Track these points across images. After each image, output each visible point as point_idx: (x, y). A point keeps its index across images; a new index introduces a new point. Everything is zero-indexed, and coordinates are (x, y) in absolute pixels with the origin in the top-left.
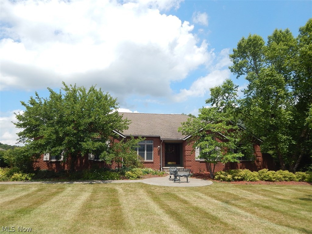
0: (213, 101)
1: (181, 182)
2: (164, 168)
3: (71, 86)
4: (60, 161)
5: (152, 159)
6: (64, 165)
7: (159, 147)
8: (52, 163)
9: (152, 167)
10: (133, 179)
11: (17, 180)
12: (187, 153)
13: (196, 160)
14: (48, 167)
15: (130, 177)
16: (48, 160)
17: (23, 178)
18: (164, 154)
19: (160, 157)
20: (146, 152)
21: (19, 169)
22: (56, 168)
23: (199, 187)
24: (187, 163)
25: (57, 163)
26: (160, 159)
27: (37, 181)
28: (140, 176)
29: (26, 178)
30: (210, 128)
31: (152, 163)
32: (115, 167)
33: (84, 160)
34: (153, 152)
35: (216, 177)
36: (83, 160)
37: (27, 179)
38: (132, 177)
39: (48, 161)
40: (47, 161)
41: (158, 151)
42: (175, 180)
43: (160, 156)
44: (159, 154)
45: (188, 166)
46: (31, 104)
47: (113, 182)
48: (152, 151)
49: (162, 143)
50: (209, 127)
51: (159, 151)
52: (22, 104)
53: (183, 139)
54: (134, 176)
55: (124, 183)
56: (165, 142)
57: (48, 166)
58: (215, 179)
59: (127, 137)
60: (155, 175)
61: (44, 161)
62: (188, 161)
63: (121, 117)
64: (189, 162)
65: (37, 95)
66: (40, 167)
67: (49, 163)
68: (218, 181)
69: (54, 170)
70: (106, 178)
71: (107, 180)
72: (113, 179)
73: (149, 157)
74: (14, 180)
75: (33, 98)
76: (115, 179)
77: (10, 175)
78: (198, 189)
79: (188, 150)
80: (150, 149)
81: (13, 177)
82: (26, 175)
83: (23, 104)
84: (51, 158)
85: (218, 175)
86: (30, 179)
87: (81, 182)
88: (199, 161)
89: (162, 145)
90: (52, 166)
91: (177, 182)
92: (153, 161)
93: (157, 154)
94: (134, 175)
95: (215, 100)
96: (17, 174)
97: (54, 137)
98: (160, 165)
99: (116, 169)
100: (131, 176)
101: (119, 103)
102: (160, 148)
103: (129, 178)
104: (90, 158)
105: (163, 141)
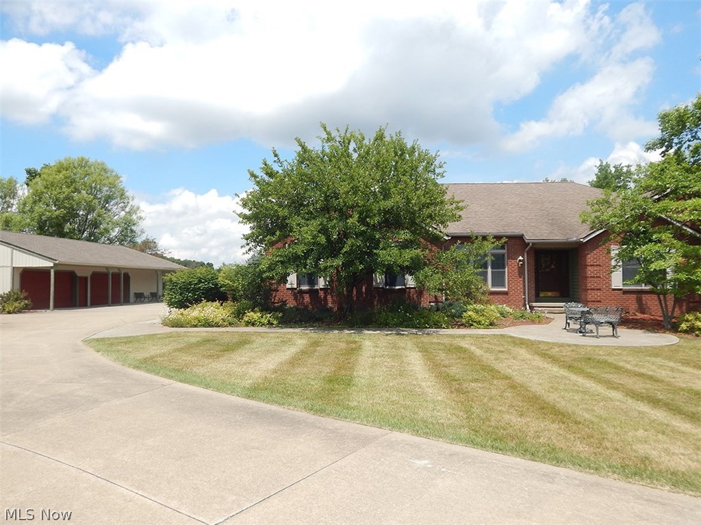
0: (666, 143)
1: (600, 336)
2: (534, 304)
3: (338, 131)
4: (317, 290)
5: (503, 285)
6: (325, 297)
7: (521, 258)
8: (301, 292)
9: (509, 303)
10: (482, 327)
11: (253, 325)
12: (590, 271)
13: (613, 287)
14: (296, 302)
15: (475, 324)
16: (295, 286)
17: (264, 321)
18: (533, 274)
19: (524, 282)
20: (490, 270)
21: (250, 303)
22: (311, 303)
23: (652, 347)
24: (591, 295)
25: (313, 293)
26: (524, 286)
27: (291, 327)
28: (495, 321)
29: (269, 321)
30: (667, 211)
31: (506, 293)
32: (430, 302)
33: (364, 288)
34: (506, 269)
35: (684, 326)
36: (362, 287)
37: (270, 324)
38: (479, 323)
39: (295, 289)
40: (292, 289)
41: (519, 267)
42: (582, 331)
43: (524, 279)
44: (521, 273)
45: (594, 301)
46: (267, 174)
47: (442, 331)
48: (504, 268)
49: (529, 250)
50: (664, 210)
51: (521, 269)
52: (250, 174)
53: (582, 240)
54: (483, 322)
55: (470, 336)
56: (536, 246)
57: (296, 299)
58: (680, 332)
59: (452, 237)
60: (522, 319)
61: (288, 289)
62: (594, 289)
63: (444, 193)
64: (596, 292)
65: (276, 155)
66: (286, 300)
67: (297, 293)
68: (689, 336)
69: (307, 307)
70: (424, 324)
71: (427, 328)
72: (437, 325)
73: (498, 280)
74: (248, 324)
75: (268, 163)
76: (444, 326)
77: (239, 314)
78: (655, 352)
79: (592, 263)
80: (499, 263)
81: (246, 319)
82: (269, 315)
83: (253, 175)
84: (299, 284)
85: (687, 321)
86: (275, 322)
87: (378, 332)
88: (621, 290)
89: (528, 255)
90: (303, 299)
91: (589, 336)
92: (506, 289)
93: (517, 274)
94: (481, 319)
95: (671, 141)
96: (252, 313)
97: (322, 239)
98: (525, 299)
99: (432, 306)
100: (475, 322)
101: (445, 163)
102: (523, 261)
103: (472, 325)
104: (377, 283)
105: (531, 244)
